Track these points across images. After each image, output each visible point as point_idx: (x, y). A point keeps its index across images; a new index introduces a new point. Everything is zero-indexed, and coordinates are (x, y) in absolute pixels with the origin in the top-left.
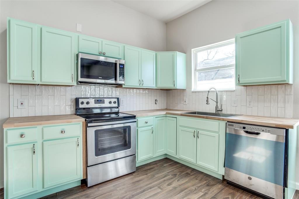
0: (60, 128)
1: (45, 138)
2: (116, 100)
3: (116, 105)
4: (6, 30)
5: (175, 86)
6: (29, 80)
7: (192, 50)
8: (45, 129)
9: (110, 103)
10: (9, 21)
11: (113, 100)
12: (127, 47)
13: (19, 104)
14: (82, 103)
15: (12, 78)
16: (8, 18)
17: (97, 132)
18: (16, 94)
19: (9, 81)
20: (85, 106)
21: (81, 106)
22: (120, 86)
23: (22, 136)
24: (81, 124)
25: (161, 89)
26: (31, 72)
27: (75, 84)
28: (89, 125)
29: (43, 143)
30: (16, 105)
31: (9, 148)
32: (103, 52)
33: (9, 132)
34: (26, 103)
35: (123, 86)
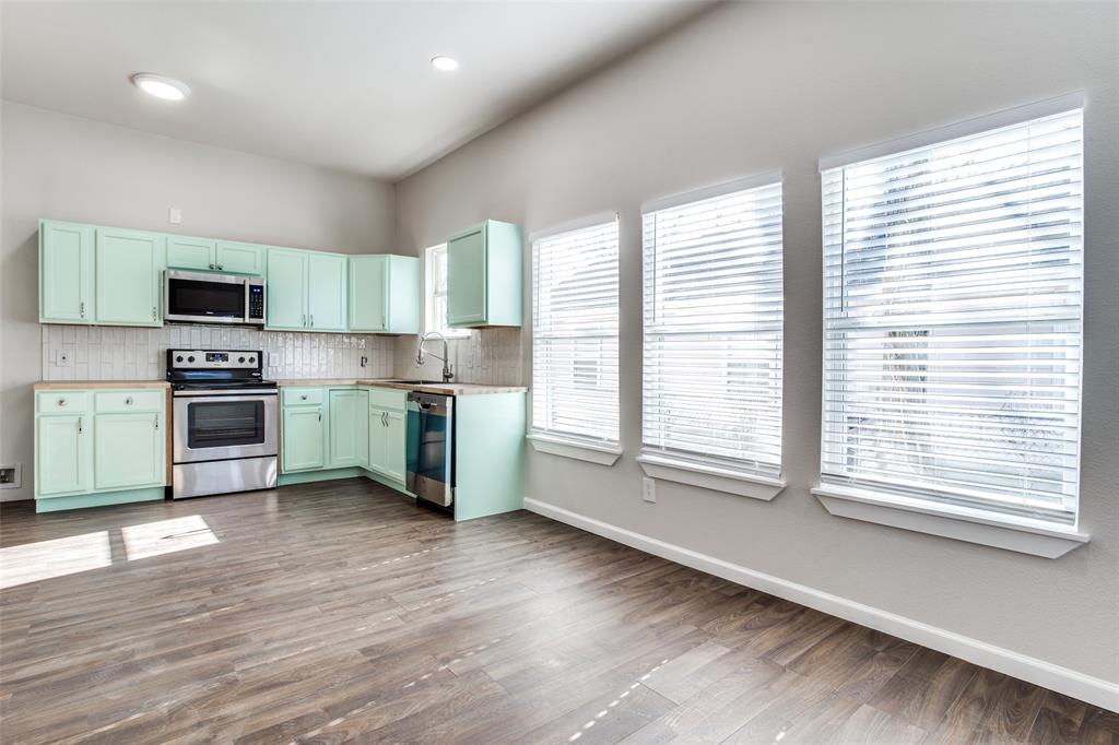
0: (125, 396)
1: (99, 409)
2: (255, 355)
3: (255, 365)
4: (37, 233)
5: (386, 327)
6: (75, 318)
7: (427, 250)
8: (99, 396)
9: (242, 360)
10: (42, 225)
11: (247, 356)
12: (274, 251)
13: (59, 358)
14: (180, 359)
15: (47, 315)
16: (41, 221)
17: (191, 406)
18: (52, 342)
19: (41, 321)
20: (185, 364)
21: (176, 365)
22: (260, 327)
23: (61, 402)
24: (164, 391)
25: (378, 334)
26: (78, 306)
27: (162, 325)
28: (176, 393)
29: (94, 418)
30: (53, 359)
31: (42, 419)
32: (219, 263)
33: (42, 396)
34: (70, 356)
35: (266, 328)
